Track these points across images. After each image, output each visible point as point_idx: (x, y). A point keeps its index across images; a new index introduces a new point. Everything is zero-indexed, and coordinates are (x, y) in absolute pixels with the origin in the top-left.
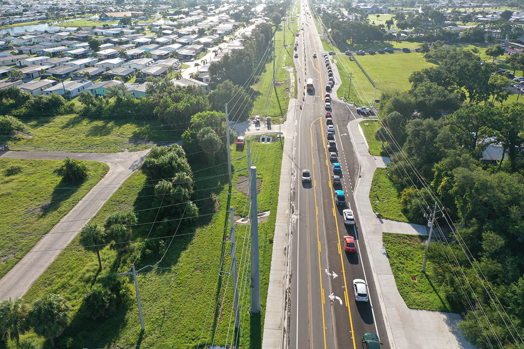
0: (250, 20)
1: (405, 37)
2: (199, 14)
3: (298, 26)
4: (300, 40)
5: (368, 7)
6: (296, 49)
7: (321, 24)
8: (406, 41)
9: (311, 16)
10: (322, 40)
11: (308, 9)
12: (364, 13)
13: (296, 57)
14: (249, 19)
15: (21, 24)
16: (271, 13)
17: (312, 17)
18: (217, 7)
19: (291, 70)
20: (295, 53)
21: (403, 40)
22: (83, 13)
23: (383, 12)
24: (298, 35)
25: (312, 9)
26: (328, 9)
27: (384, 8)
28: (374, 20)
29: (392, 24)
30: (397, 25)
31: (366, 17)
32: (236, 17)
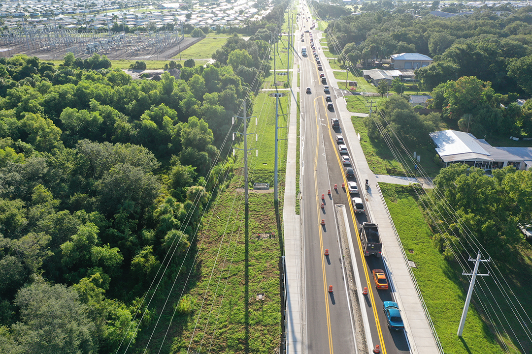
7: (313, 10)
11: (305, 3)
12: (344, 3)
22: (139, 5)
29: (358, 8)
30: (360, 9)
31: (344, 6)
32: (255, 6)
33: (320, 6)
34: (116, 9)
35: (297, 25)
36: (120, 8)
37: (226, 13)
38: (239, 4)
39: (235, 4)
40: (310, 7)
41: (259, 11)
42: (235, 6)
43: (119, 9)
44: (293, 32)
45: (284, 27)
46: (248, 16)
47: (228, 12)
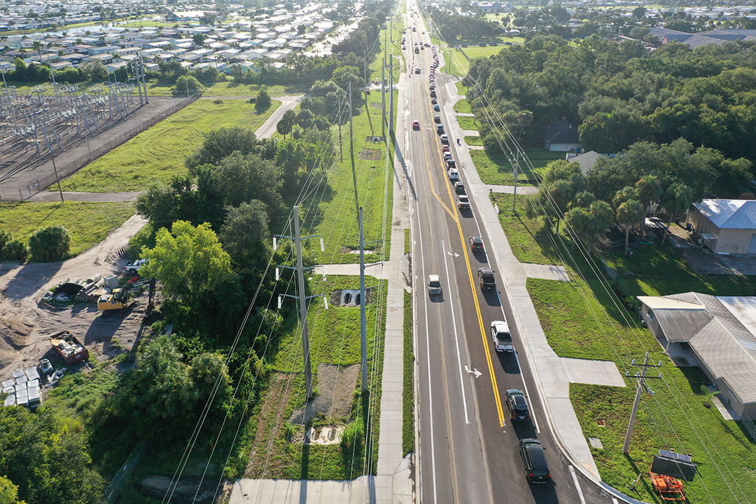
0: (350, 20)
1: (518, 33)
2: (285, 14)
3: (405, 24)
4: (408, 36)
5: (489, 5)
6: (403, 43)
7: (430, 23)
8: (518, 36)
9: (419, 15)
10: (431, 37)
11: (416, 8)
12: (482, 11)
13: (404, 49)
14: (348, 18)
15: (76, 25)
16: (371, 11)
17: (420, 17)
18: (303, 7)
19: (400, 57)
20: (402, 46)
21: (515, 36)
22: (139, 13)
23: (505, 11)
24: (405, 33)
25: (421, 8)
26: (440, 8)
27: (508, 6)
28: (491, 18)
29: (509, 21)
30: (514, 22)
31: (483, 16)
32: (332, 16)
33: (445, 18)
34: (93, 20)
35: (404, 59)
36: (101, 19)
37: (275, 31)
38: (306, 12)
39: (300, 12)
40: (424, 16)
41: (336, 26)
42: (298, 16)
43: (99, 21)
44: (394, 80)
45: (377, 65)
46: (313, 37)
47: (279, 29)
